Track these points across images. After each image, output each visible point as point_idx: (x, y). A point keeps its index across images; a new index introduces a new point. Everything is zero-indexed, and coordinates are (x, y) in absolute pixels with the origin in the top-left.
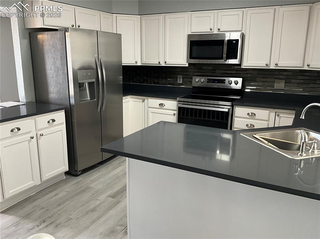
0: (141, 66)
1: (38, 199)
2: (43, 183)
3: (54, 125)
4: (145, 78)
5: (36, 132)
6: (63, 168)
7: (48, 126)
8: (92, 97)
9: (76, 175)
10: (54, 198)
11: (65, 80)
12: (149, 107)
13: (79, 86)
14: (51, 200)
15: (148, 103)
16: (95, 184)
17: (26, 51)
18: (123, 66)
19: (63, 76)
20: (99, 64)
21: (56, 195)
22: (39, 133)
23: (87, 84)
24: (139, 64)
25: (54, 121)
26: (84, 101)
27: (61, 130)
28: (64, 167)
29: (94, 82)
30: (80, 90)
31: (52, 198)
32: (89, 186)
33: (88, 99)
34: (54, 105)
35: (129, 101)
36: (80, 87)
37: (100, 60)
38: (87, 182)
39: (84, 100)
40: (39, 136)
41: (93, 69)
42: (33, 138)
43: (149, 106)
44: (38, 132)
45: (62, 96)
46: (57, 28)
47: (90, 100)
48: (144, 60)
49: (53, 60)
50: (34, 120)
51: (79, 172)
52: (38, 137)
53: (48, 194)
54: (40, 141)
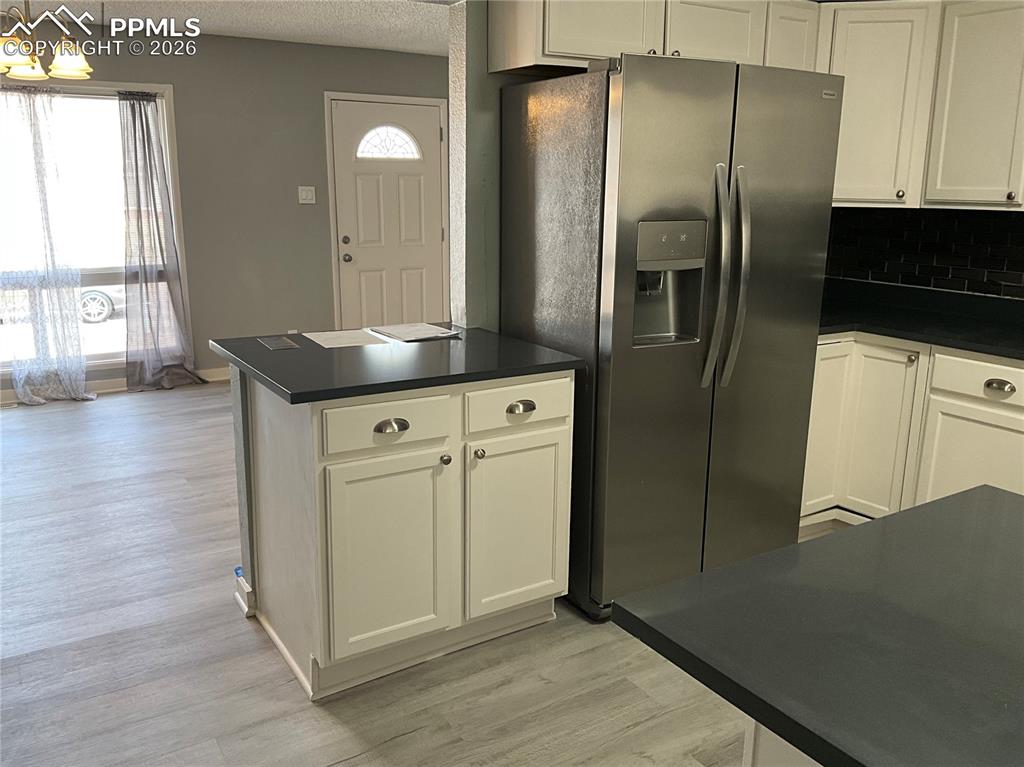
0: (920, 209)
1: (445, 681)
2: (469, 625)
3: (528, 421)
4: (935, 264)
5: (462, 440)
6: (547, 582)
7: (508, 424)
8: (685, 328)
9: (595, 618)
10: (492, 697)
11: (591, 257)
12: (934, 390)
13: (638, 283)
14: (483, 700)
15: (931, 373)
16: (653, 675)
17: (484, 155)
18: (834, 208)
19: (587, 244)
20: (729, 201)
21: (503, 684)
22: (474, 445)
23: (670, 275)
24: (913, 202)
25: (530, 406)
26: (653, 340)
27: (555, 445)
28: (552, 581)
29: (701, 269)
30: (639, 299)
31: (488, 694)
32: (629, 678)
33: (670, 337)
34: (548, 349)
35: (846, 356)
36: (642, 287)
37: (737, 180)
38: (626, 660)
39: (651, 339)
40: (470, 456)
41: (701, 217)
42: (448, 461)
43: (934, 385)
44: (469, 444)
45: (575, 316)
46: (584, 64)
47: (678, 338)
48: (938, 187)
49: (560, 181)
50: (460, 398)
51: (606, 606)
52: (468, 461)
53: (482, 669)
54: (474, 475)
